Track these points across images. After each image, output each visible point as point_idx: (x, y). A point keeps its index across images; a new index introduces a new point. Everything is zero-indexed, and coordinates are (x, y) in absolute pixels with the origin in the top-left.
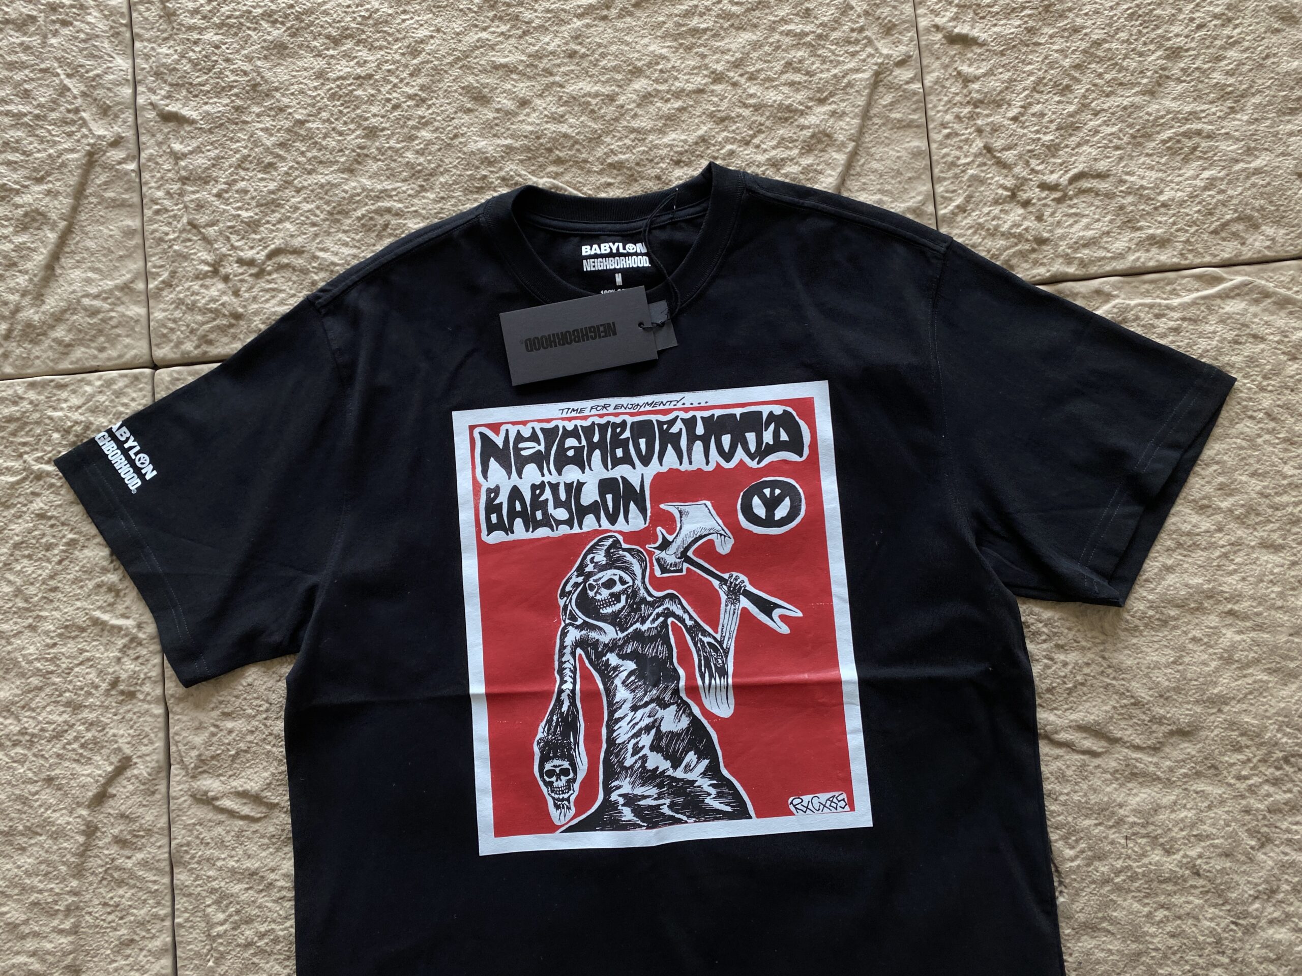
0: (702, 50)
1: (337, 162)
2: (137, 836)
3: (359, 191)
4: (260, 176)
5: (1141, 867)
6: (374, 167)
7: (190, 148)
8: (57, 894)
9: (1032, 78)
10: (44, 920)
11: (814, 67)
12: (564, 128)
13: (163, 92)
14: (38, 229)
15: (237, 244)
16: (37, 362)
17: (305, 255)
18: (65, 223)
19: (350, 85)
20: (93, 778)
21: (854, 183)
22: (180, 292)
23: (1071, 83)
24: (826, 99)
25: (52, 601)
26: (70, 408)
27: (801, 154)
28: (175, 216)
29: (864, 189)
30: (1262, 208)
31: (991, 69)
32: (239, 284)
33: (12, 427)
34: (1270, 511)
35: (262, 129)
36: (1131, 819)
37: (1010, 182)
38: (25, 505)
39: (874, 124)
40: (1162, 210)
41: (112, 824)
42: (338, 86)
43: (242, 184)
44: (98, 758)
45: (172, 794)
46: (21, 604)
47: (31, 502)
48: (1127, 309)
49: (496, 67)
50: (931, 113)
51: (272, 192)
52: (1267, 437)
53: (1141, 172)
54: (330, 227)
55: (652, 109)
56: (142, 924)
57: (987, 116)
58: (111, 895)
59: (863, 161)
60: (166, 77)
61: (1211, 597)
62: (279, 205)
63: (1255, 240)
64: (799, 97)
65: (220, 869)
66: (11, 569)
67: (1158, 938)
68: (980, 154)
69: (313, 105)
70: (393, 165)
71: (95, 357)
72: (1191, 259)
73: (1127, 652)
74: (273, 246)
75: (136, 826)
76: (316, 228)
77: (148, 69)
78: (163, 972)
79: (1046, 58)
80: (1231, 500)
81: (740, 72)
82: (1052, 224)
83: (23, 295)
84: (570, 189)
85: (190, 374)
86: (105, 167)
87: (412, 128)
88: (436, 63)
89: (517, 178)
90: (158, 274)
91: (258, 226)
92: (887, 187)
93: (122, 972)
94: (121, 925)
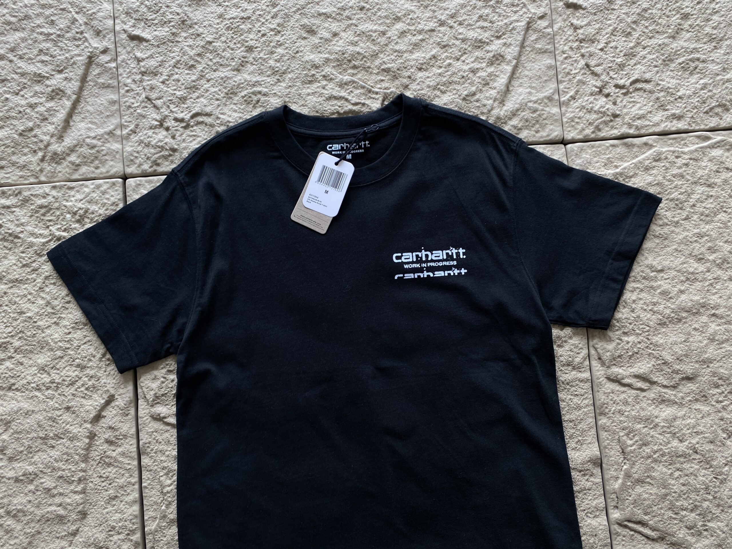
0: (433, 8)
1: (231, 65)
2: (118, 439)
3: (243, 81)
4: (187, 72)
5: (668, 449)
6: (251, 68)
7: (147, 56)
8: (73, 471)
9: (611, 28)
10: (66, 486)
11: (494, 19)
12: (358, 49)
13: (131, 24)
14: (60, 99)
15: (174, 110)
16: (60, 174)
17: (212, 117)
19: (238, 22)
20: (93, 407)
21: (515, 82)
22: (141, 136)
23: (631, 31)
24: (501, 36)
25: (67, 309)
26: (76, 200)
27: (487, 66)
28: (138, 94)
29: (521, 86)
31: (589, 22)
32: (175, 132)
33: (43, 211)
35: (188, 46)
36: (662, 424)
37: (599, 84)
39: (526, 51)
40: (679, 100)
41: (104, 432)
42: (231, 23)
43: (176, 77)
44: (96, 396)
45: (140, 415)
46: (50, 310)
48: (661, 153)
49: (320, 15)
50: (557, 45)
51: (194, 81)
53: (668, 80)
54: (227, 101)
55: (406, 40)
56: (122, 487)
57: (587, 47)
58: (104, 471)
59: (520, 70)
60: (132, 15)
61: (704, 307)
62: (197, 89)
63: (727, 117)
66: (43, 291)
67: (676, 487)
68: (583, 68)
69: (217, 33)
70: (262, 67)
71: (92, 172)
72: (694, 127)
73: (660, 336)
74: (194, 112)
75: (117, 433)
76: (218, 102)
77: (122, 10)
78: (135, 513)
79: (618, 17)
80: (715, 255)
81: (454, 20)
82: (621, 107)
83: (52, 137)
84: (361, 83)
85: (146, 182)
86: (98, 65)
87: (273, 47)
88: (286, 11)
89: (332, 76)
90: (128, 126)
91: (186, 100)
92: (534, 85)
93: (111, 514)
94: (110, 488)
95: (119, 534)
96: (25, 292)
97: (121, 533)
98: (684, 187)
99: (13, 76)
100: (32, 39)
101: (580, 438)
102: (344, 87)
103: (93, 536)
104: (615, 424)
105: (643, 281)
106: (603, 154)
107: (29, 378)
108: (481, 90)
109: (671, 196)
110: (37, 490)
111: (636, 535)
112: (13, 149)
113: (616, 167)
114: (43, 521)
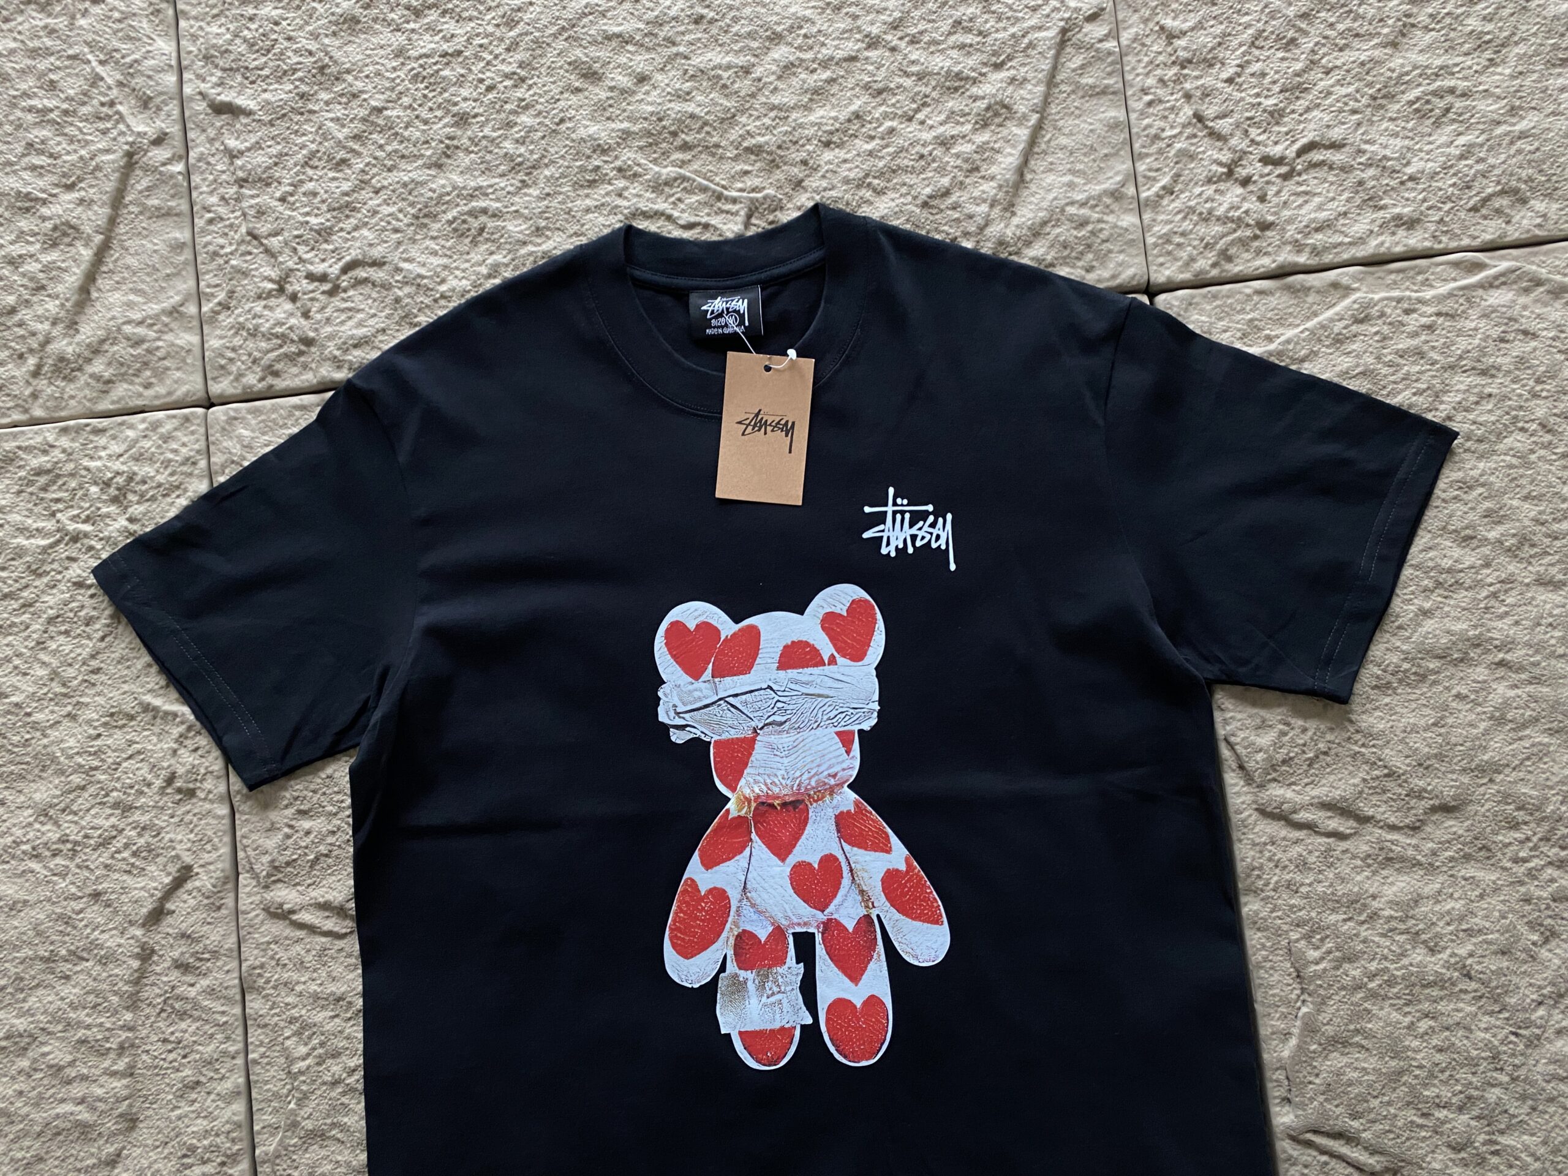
0: (853, 9)
1: (422, 155)
2: (201, 960)
3: (449, 189)
4: (331, 174)
5: (1401, 968)
6: (465, 160)
7: (247, 144)
8: (108, 1030)
9: (1250, 31)
10: (93, 1060)
11: (988, 26)
12: (691, 108)
13: (214, 79)
14: (70, 245)
15: (305, 256)
16: (72, 402)
17: (385, 268)
19: (435, 64)
20: (148, 891)
21: (1038, 163)
22: (239, 316)
23: (1296, 35)
24: (1003, 63)
25: (94, 685)
26: (110, 456)
27: (975, 131)
28: (231, 226)
29: (1051, 170)
30: (1531, 179)
31: (1200, 22)
32: (309, 304)
33: (42, 480)
34: (1547, 541)
35: (332, 120)
36: (1387, 913)
37: (1225, 157)
38: (60, 573)
39: (1061, 92)
40: (1410, 184)
41: (172, 946)
42: (421, 66)
43: (310, 186)
44: (153, 868)
45: (241, 907)
46: (59, 689)
47: (67, 569)
48: (1370, 304)
49: (609, 38)
50: (1129, 77)
51: (347, 194)
52: (1542, 452)
53: (1383, 140)
54: (416, 233)
55: (794, 81)
56: (209, 1063)
57: (1197, 78)
58: (172, 1029)
59: (1048, 136)
60: (217, 61)
61: (1478, 645)
62: (354, 209)
63: (1523, 217)
64: (971, 62)
65: (300, 994)
66: (44, 648)
67: (1423, 1055)
68: (1189, 124)
70: (488, 157)
71: (140, 395)
72: (1446, 242)
73: (1378, 713)
74: (348, 258)
75: (199, 948)
76: (398, 235)
77: (196, 52)
78: (236, 1118)
79: (1266, 6)
80: (1500, 529)
81: (899, 34)
82: (1277, 205)
83: (54, 324)
84: (700, 180)
85: (249, 411)
86: (146, 169)
87: (511, 113)
88: (537, 34)
89: (636, 168)
90: (212, 295)
91: (330, 234)
92: (1079, 167)
93: (186, 1120)
94: (184, 1065)
95: (204, 1163)
96: (9, 652)
97: (209, 1160)
98: (1425, 377)
100: (12, 123)
102: (662, 192)
103: (149, 1167)
104: (1280, 913)
106: (1238, 312)
107: (19, 833)
110: (35, 1070)
111: (1333, 1163)
113: (1269, 339)
114: (49, 1133)
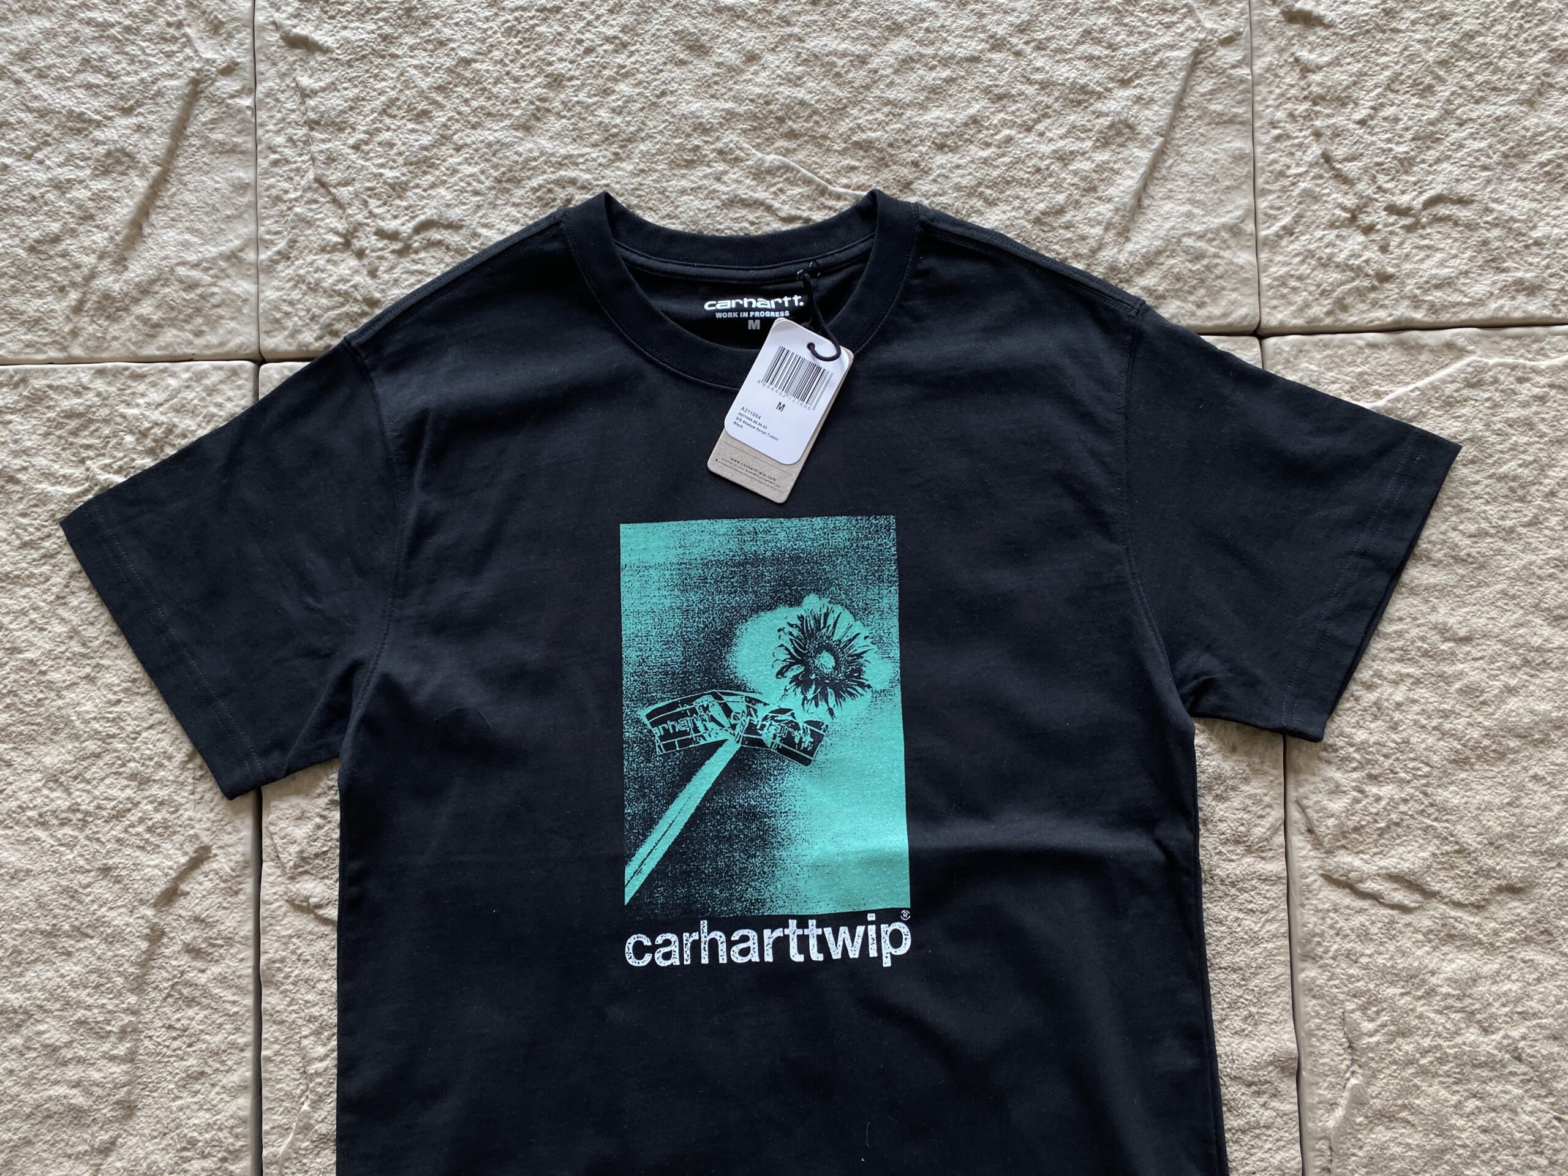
0: (979, 7)
1: (510, 115)
2: (214, 945)
3: (536, 154)
4: (410, 126)
5: (1454, 1047)
6: (557, 125)
7: (322, 84)
8: (109, 1012)
9: (1387, 73)
10: (92, 1043)
11: (1118, 39)
12: (801, 94)
13: (290, 10)
14: (123, 174)
15: (377, 211)
16: (115, 344)
17: (463, 231)
18: (158, 168)
19: (531, 18)
20: (162, 870)
21: (1158, 189)
22: (300, 267)
23: (1433, 82)
24: (1130, 80)
25: (116, 647)
26: (149, 404)
27: (1095, 148)
28: (298, 170)
29: (1169, 198)
31: (1337, 58)
32: (377, 262)
33: (73, 424)
35: (416, 67)
36: (1444, 990)
37: (1350, 201)
39: (1187, 116)
40: (1535, 249)
41: (184, 929)
42: (516, 19)
43: (386, 136)
44: (169, 846)
45: (263, 896)
46: (78, 649)
48: (1482, 369)
50: (1259, 108)
51: (426, 148)
53: (1511, 200)
54: (497, 197)
55: (913, 77)
56: (215, 1054)
57: (1329, 116)
58: (178, 1016)
59: (1170, 161)
61: (1560, 727)
62: (432, 165)
65: (322, 993)
66: (64, 604)
67: (1467, 1134)
68: (1317, 163)
69: (483, 41)
70: (581, 124)
71: (190, 343)
72: (1564, 312)
73: (1453, 788)
74: (422, 217)
75: (212, 933)
76: (478, 198)
78: (241, 1113)
79: (1405, 49)
81: (1026, 38)
82: (1399, 258)
83: (101, 257)
84: (804, 171)
86: (212, 100)
87: (608, 79)
89: (738, 152)
90: (272, 242)
91: (405, 190)
92: (1199, 197)
93: (188, 1112)
94: (189, 1054)
95: (204, 1157)
96: (25, 604)
97: (210, 1155)
98: (1531, 450)
99: (23, 115)
100: (68, 34)
101: (1253, 1010)
102: (763, 180)
103: (145, 1158)
104: (1337, 982)
105: (1422, 660)
106: (1348, 364)
107: (25, 797)
108: (1077, 202)
109: (1501, 470)
110: (29, 1049)
112: (12, 282)
113: (1378, 395)
114: (39, 1116)
